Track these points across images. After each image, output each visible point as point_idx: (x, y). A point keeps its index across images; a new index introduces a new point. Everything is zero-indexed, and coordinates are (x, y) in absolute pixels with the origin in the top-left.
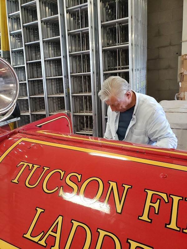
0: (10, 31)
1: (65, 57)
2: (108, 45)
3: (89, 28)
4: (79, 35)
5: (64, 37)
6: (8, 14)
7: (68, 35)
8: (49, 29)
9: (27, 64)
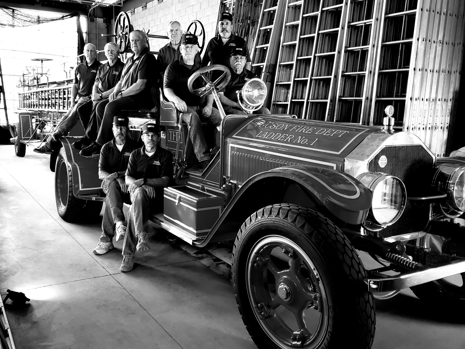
0: (283, 43)
1: (336, 77)
3: (370, 46)
4: (358, 53)
5: (340, 53)
7: (346, 52)
8: (327, 42)
9: (294, 81)
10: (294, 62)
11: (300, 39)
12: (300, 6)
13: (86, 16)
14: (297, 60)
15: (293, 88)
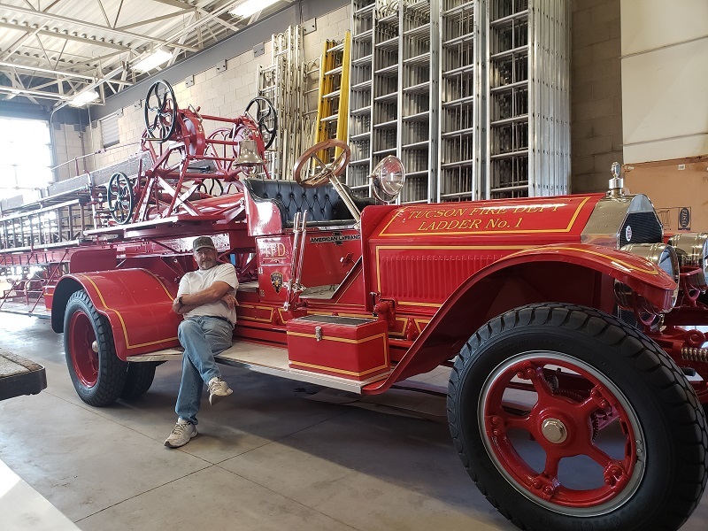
0: (350, 136)
1: (435, 171)
2: (502, 151)
3: (474, 128)
4: (458, 138)
5: (435, 141)
6: (351, 110)
7: (442, 139)
8: (412, 130)
11: (374, 129)
12: (369, 86)
13: (47, 122)
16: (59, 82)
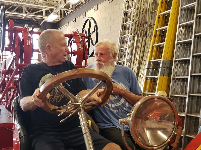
6: (180, 23)
9: (191, 76)
10: (191, 58)
11: (195, 37)
12: (194, 7)
14: (193, 56)
15: (190, 82)
16: (44, 10)
